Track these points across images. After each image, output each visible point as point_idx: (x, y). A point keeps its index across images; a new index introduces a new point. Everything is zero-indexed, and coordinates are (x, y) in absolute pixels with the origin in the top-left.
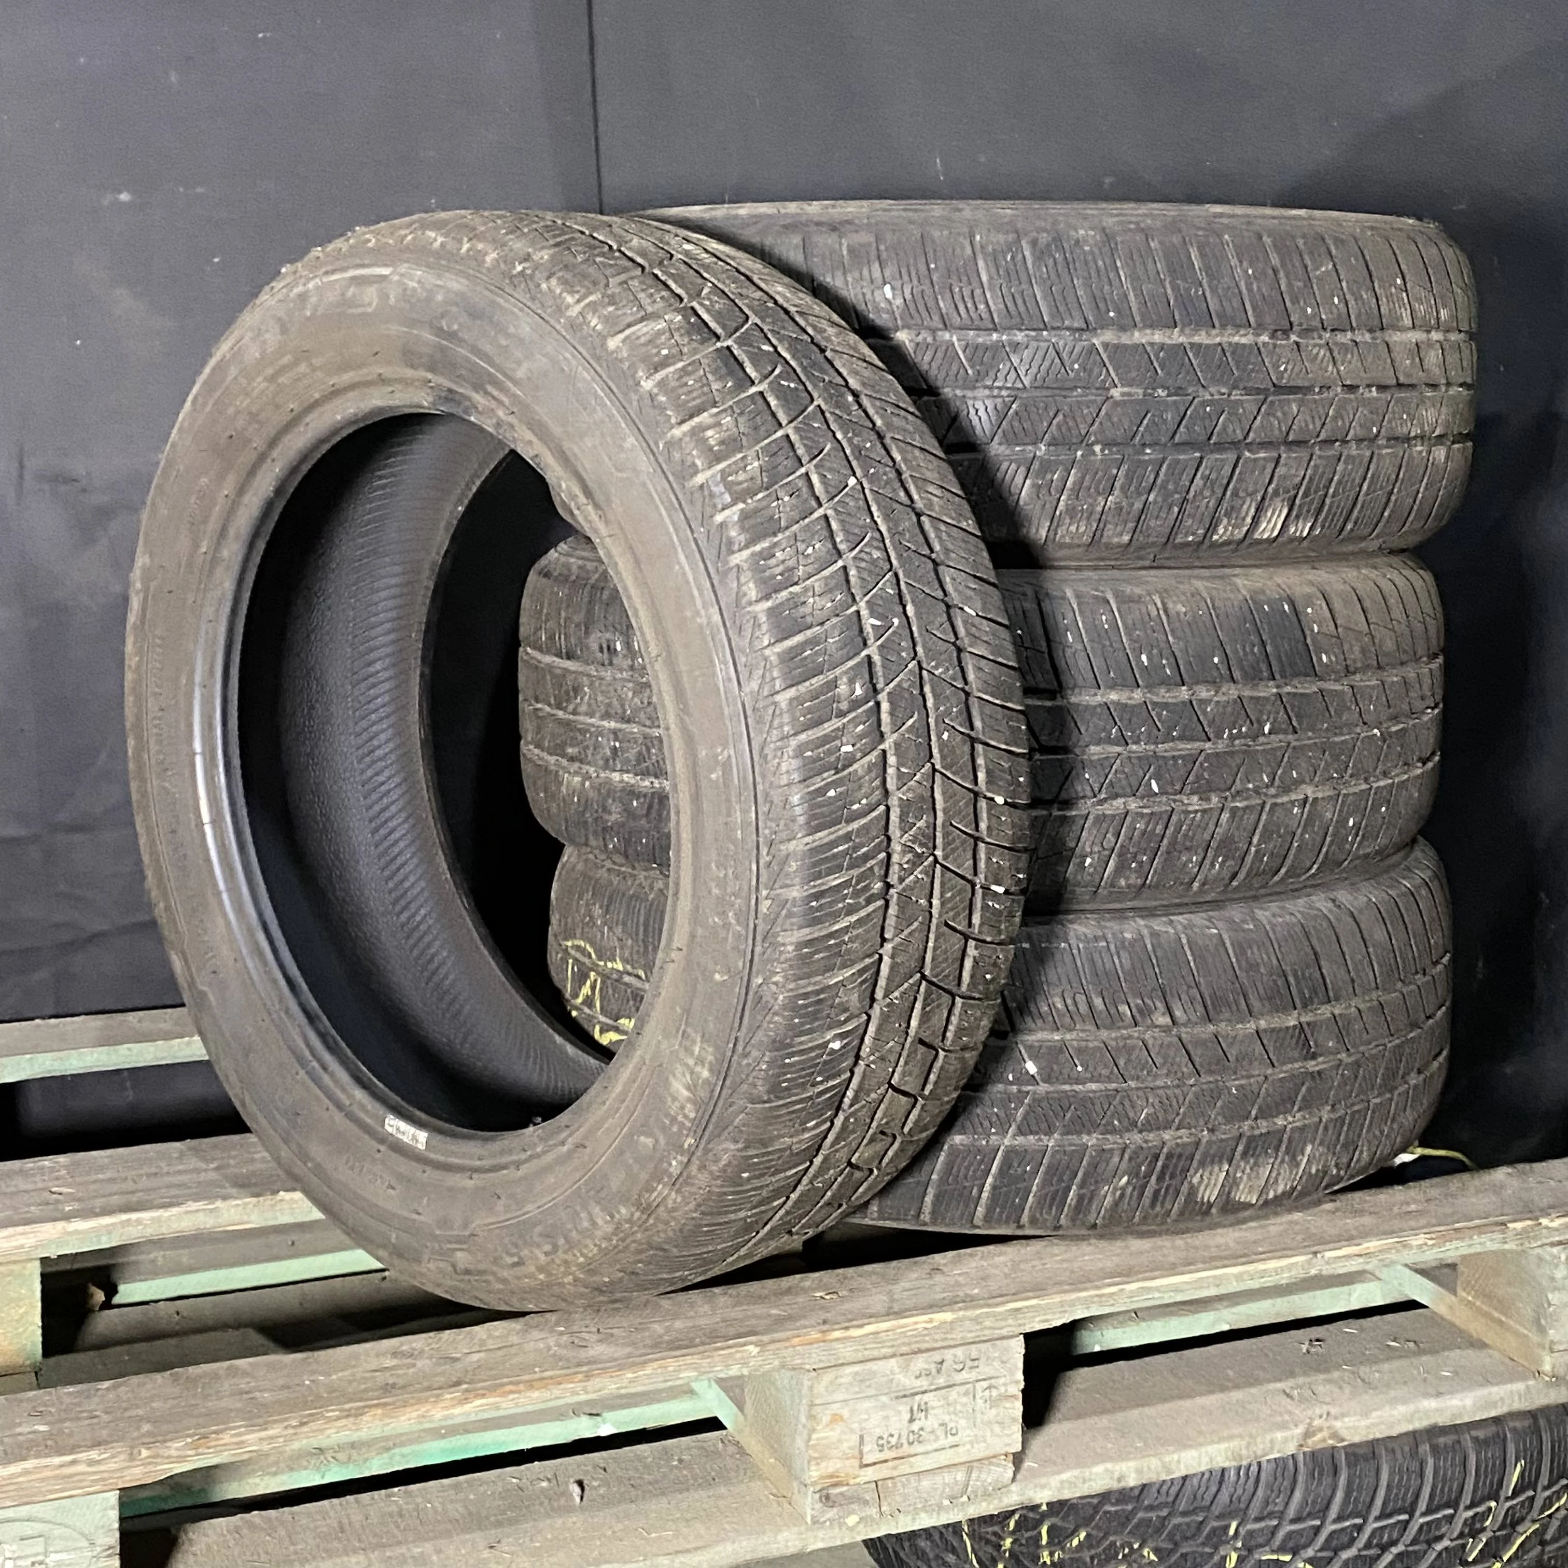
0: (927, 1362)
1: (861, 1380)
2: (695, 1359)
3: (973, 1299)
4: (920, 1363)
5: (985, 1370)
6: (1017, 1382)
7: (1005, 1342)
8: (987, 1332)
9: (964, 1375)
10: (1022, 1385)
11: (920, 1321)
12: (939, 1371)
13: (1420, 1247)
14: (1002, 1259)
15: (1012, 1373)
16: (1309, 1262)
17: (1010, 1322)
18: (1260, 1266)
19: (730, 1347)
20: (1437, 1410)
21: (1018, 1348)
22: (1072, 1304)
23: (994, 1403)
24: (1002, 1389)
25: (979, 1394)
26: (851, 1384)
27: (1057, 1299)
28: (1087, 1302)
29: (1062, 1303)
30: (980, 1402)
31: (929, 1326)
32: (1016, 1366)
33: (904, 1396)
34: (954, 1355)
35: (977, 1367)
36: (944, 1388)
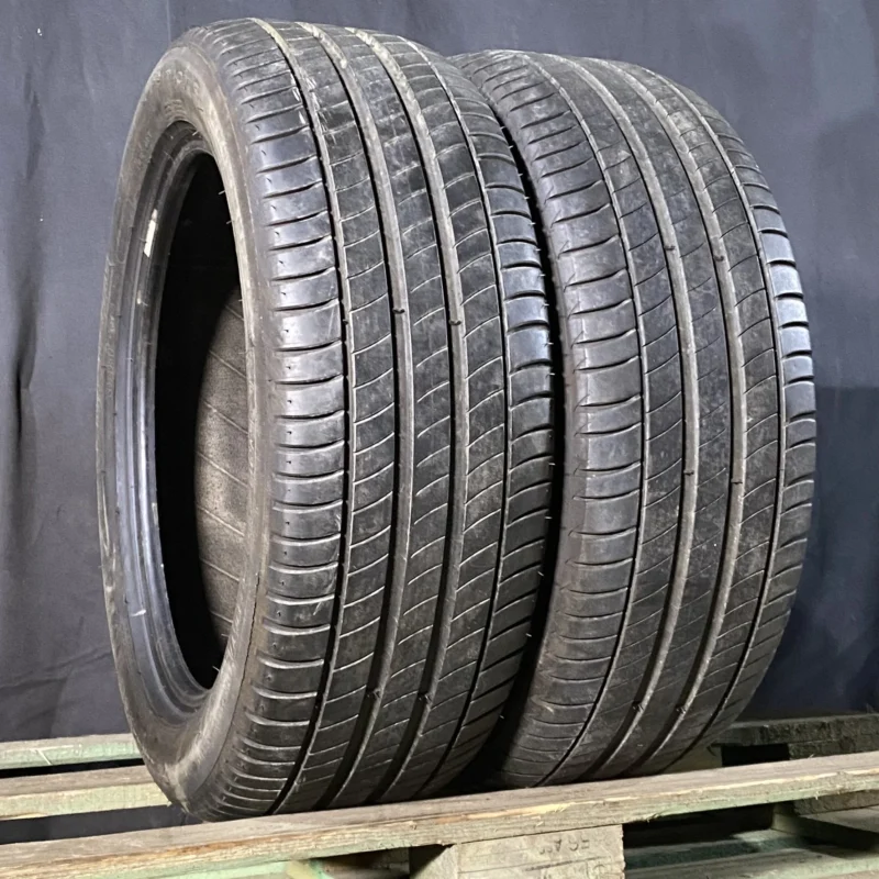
0: (548, 841)
1: (497, 853)
4: (542, 841)
5: (594, 850)
6: (619, 862)
7: (607, 829)
8: (593, 820)
9: (578, 854)
10: (624, 865)
12: (558, 849)
15: (615, 855)
17: (611, 813)
21: (618, 833)
22: (658, 801)
24: (609, 868)
25: (591, 871)
26: (490, 855)
28: (669, 801)
30: (592, 877)
32: (617, 847)
33: (533, 869)
34: (569, 837)
35: (587, 847)
36: (563, 863)
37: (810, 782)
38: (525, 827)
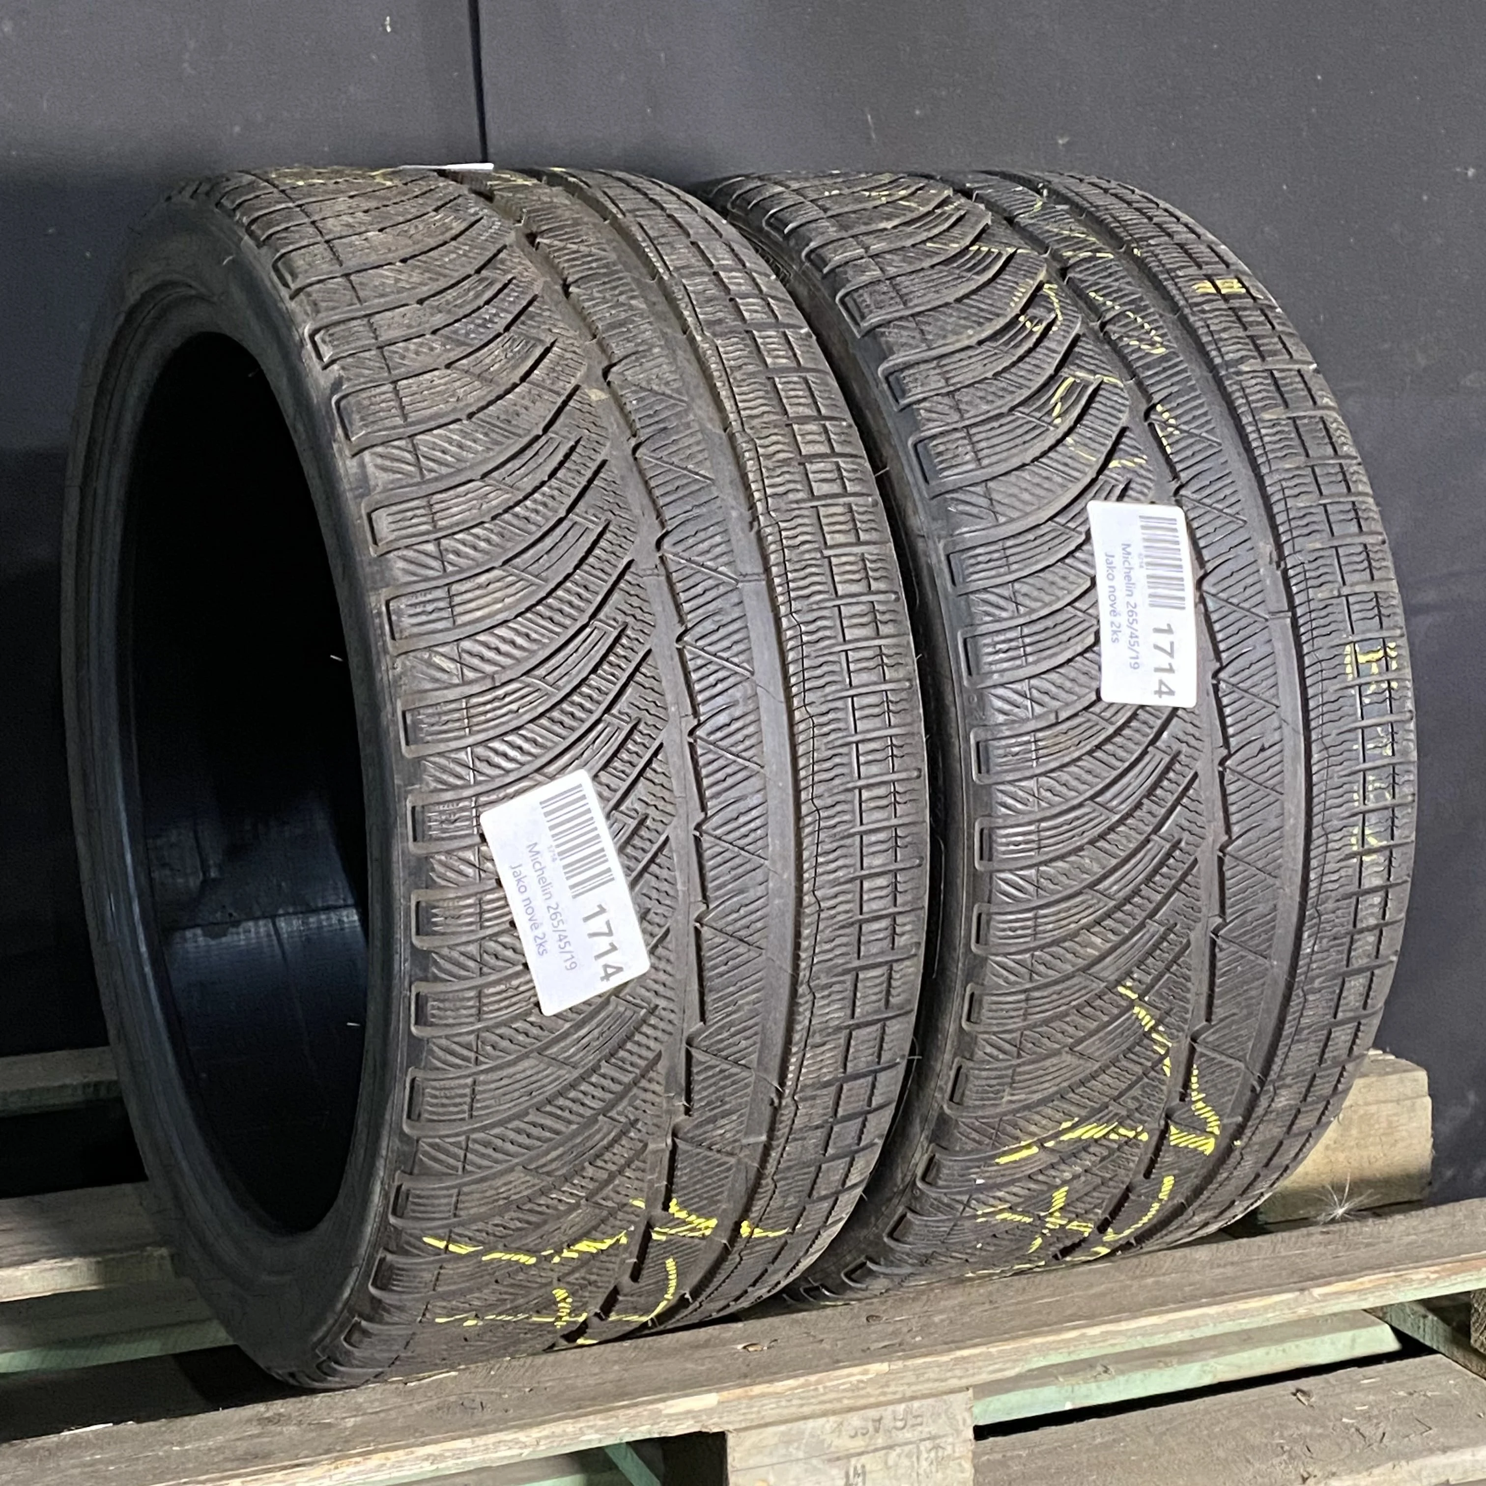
0: (865, 1419)
1: (787, 1441)
2: (598, 1421)
3: (915, 1346)
4: (855, 1420)
5: (929, 1428)
6: (965, 1441)
7: (952, 1397)
8: (930, 1385)
9: (908, 1435)
11: (853, 1375)
12: (877, 1430)
13: (1421, 1281)
14: (950, 1303)
15: (958, 1432)
16: (1296, 1300)
17: (958, 1373)
18: (1241, 1306)
19: (636, 1405)
20: (1445, 1466)
22: (1028, 1351)
23: (940, 1463)
24: (949, 1449)
25: (924, 1455)
26: (776, 1445)
27: (1008, 1346)
28: (1043, 1350)
29: (1017, 1350)
30: (925, 1464)
31: (865, 1378)
32: (965, 1421)
33: (838, 1459)
34: (894, 1412)
35: (921, 1424)
36: (883, 1448)
37: (1257, 1309)
38: (830, 1401)
